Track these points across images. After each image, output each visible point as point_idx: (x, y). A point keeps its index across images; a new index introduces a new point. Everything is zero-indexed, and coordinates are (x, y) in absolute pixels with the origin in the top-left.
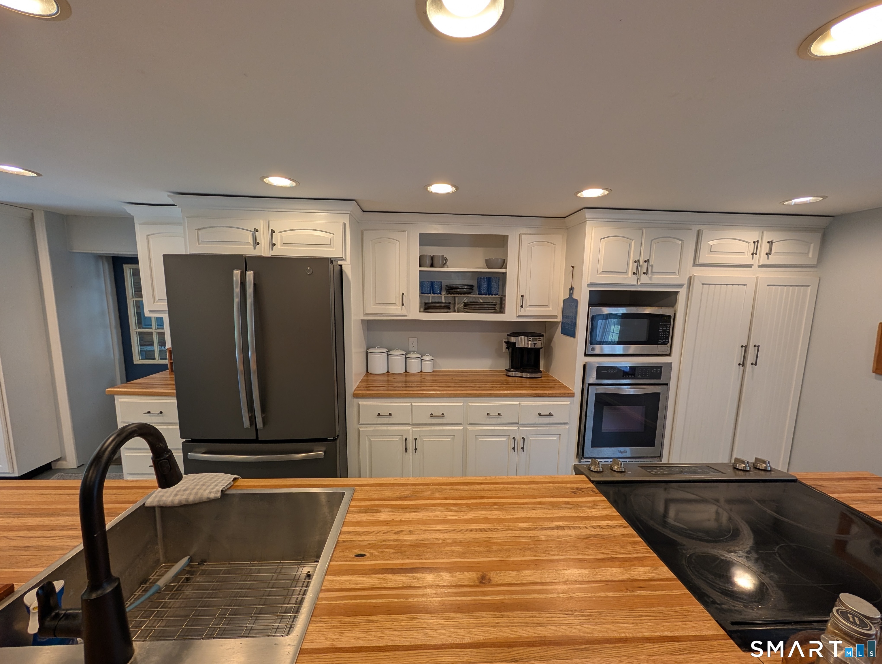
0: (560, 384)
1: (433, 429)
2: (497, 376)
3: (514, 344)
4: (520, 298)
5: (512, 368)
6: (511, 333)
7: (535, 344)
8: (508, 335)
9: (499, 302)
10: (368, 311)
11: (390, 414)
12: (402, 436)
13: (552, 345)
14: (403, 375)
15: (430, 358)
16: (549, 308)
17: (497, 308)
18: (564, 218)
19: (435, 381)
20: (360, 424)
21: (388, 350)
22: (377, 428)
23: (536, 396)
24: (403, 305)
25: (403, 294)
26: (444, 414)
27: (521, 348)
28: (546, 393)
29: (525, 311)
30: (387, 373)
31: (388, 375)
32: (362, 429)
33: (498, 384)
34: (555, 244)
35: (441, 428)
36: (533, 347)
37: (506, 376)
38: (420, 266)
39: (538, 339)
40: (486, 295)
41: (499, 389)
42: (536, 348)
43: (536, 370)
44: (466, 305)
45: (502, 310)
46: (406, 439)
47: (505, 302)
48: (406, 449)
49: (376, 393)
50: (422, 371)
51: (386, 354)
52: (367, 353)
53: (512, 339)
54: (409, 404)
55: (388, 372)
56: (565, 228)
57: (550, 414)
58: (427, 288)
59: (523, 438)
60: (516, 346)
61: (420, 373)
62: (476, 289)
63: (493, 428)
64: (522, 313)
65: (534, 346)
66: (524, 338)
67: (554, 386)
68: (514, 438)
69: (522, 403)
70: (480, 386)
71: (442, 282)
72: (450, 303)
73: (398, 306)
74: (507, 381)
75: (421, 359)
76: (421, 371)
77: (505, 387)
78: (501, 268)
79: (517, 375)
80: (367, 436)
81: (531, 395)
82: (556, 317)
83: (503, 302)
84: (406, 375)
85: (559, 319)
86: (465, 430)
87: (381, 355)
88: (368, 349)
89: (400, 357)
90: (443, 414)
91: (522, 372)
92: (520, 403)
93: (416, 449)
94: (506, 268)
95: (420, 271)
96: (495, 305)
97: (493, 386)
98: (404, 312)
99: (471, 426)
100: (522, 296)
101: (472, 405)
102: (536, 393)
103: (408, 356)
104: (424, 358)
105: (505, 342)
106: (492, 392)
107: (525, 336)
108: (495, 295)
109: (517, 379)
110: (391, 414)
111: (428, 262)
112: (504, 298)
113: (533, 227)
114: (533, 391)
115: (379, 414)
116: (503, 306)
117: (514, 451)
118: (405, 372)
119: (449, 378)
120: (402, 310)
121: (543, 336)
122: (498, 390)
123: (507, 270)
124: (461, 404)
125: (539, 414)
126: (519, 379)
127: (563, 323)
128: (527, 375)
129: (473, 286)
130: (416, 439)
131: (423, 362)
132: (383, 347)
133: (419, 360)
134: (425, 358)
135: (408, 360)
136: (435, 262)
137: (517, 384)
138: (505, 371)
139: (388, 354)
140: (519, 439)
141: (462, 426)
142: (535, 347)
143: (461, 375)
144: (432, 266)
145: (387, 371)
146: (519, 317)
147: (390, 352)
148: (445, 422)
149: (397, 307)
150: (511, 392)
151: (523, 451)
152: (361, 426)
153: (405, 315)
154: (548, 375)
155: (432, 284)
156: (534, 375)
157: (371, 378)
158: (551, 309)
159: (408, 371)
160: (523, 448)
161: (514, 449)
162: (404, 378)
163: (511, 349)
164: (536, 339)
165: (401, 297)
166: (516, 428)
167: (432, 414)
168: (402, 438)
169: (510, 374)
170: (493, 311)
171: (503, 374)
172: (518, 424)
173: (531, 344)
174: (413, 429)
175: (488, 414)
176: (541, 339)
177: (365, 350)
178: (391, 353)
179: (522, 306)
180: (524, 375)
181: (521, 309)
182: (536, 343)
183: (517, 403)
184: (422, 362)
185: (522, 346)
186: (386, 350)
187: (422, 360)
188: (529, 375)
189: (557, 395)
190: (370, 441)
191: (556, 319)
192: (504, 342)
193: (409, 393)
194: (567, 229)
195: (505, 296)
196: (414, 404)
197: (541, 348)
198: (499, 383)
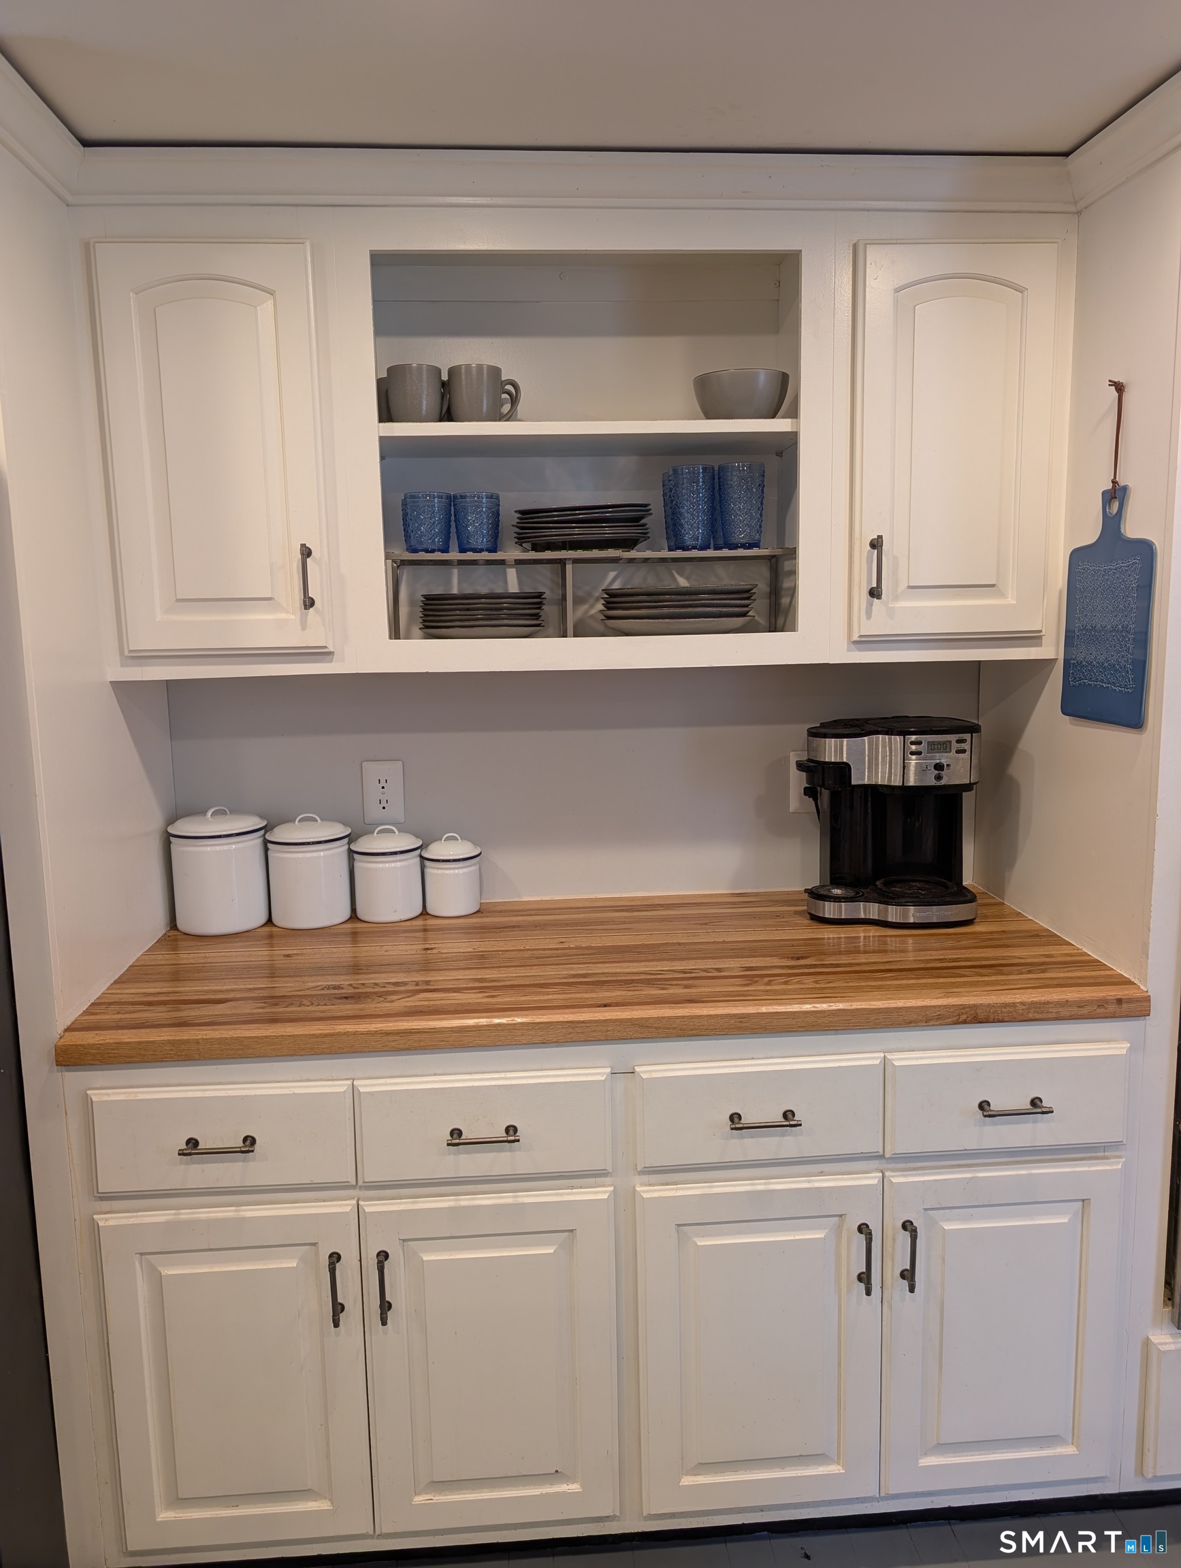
0: (1065, 950)
1: (465, 1201)
2: (770, 922)
3: (842, 770)
4: (865, 555)
5: (836, 881)
6: (823, 725)
7: (939, 767)
8: (813, 733)
9: (762, 587)
10: (142, 641)
11: (250, 1141)
12: (314, 1244)
13: (1016, 769)
14: (338, 935)
15: (462, 849)
16: (1002, 595)
17: (758, 609)
18: (1066, 154)
19: (482, 960)
20: (102, 1199)
21: (264, 824)
22: (185, 1215)
23: (965, 1022)
24: (309, 603)
25: (306, 552)
26: (515, 1129)
27: (876, 793)
28: (1014, 1005)
29: (891, 613)
30: (267, 929)
31: (271, 936)
32: (111, 1223)
33: (776, 961)
34: (1021, 290)
35: (507, 1199)
36: (933, 782)
37: (807, 922)
38: (387, 413)
39: (955, 746)
40: (704, 547)
41: (784, 992)
42: (945, 787)
43: (947, 887)
44: (614, 600)
45: (780, 621)
46: (335, 1258)
47: (795, 581)
48: (338, 1308)
49: (169, 1042)
50: (430, 910)
51: (255, 842)
52: (167, 840)
53: (834, 750)
54: (341, 1087)
55: (270, 921)
56: (1073, 209)
57: (1035, 1102)
58: (429, 526)
59: (907, 1226)
60: (853, 783)
61: (419, 922)
62: (656, 521)
63: (760, 1186)
64: (880, 621)
65: (939, 778)
66: (890, 740)
67: (1042, 966)
68: (863, 1229)
69: (900, 1060)
70: (689, 978)
71: (498, 498)
72: (539, 595)
73: (288, 612)
74: (815, 948)
75: (421, 857)
76: (424, 913)
77: (809, 982)
78: (773, 416)
79: (862, 916)
80: (141, 1254)
81: (939, 1017)
82: (1032, 638)
83: (786, 584)
84: (354, 934)
85: (1051, 649)
86: (625, 1202)
87: (233, 846)
88: (171, 821)
89: (321, 853)
90: (511, 1129)
91: (886, 899)
92: (889, 1056)
93: (385, 1306)
94: (794, 413)
95: (383, 440)
96: (746, 594)
97: (751, 976)
98: (314, 637)
99: (653, 1178)
100: (876, 544)
101: (654, 1075)
102: (963, 1007)
103: (362, 845)
104: (435, 851)
105: (800, 766)
106: (751, 1009)
107: (889, 732)
108: (744, 546)
109: (861, 932)
110: (253, 1141)
111: (427, 398)
112: (787, 566)
113: (911, 205)
114: (948, 995)
115: (193, 1143)
116: (785, 601)
117: (868, 1293)
118: (351, 918)
119: (546, 942)
120: (304, 626)
121: (974, 729)
122: (776, 997)
123: (798, 425)
124: (599, 1074)
125: (984, 1106)
126: (873, 931)
127: (1066, 662)
128: (905, 915)
129: (644, 507)
130: (383, 1256)
131: (432, 871)
132: (237, 810)
133: (413, 861)
134: (437, 850)
135: (361, 864)
136: (463, 396)
137: (862, 959)
138: (806, 896)
139: (266, 843)
140: (889, 1232)
141: (608, 1180)
142: (943, 782)
143: (602, 923)
144: (447, 415)
145: (263, 919)
146: (865, 642)
147: (276, 830)
148: (522, 1169)
149: (283, 616)
150: (841, 1006)
151: (912, 1290)
152: (106, 1205)
153: (322, 654)
154: (999, 911)
155: (454, 507)
156: (935, 913)
157: (189, 956)
158: (1011, 600)
159: (360, 914)
160: (908, 1276)
161: (865, 1278)
162: (342, 952)
163: (825, 795)
164: (945, 747)
165: (295, 564)
166: (873, 1179)
167: (456, 1133)
168: (317, 1254)
169: (829, 910)
170: (740, 621)
171: (796, 913)
172: (883, 1157)
173: (921, 770)
174: (369, 1207)
175: (735, 1118)
176: (966, 746)
177: (156, 822)
178: (280, 834)
179: (875, 593)
180: (893, 913)
181: (870, 605)
182: (944, 761)
183: (874, 1059)
184: (428, 871)
185: (881, 779)
186: (255, 822)
187: (427, 863)
188: (913, 914)
189: (1064, 1012)
190: (158, 1282)
191: (1033, 649)
192: (793, 767)
193: (339, 1034)
194: (1079, 213)
195: (792, 553)
196: (365, 1086)
197: (968, 787)
198: (783, 957)
